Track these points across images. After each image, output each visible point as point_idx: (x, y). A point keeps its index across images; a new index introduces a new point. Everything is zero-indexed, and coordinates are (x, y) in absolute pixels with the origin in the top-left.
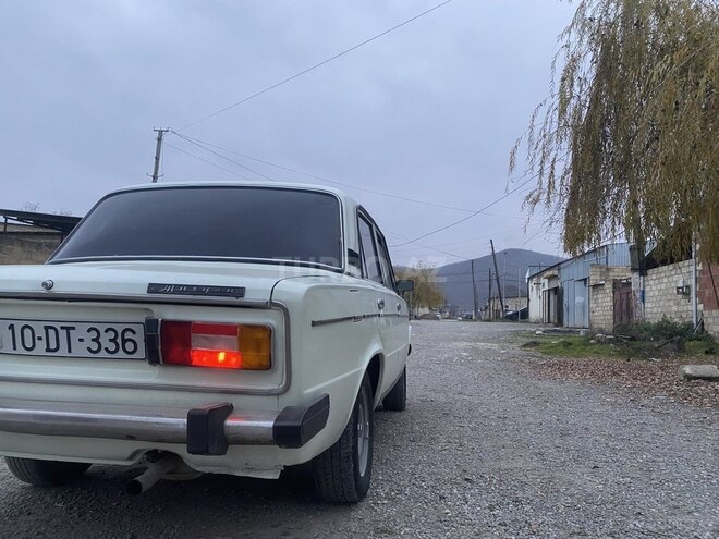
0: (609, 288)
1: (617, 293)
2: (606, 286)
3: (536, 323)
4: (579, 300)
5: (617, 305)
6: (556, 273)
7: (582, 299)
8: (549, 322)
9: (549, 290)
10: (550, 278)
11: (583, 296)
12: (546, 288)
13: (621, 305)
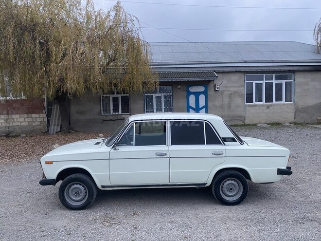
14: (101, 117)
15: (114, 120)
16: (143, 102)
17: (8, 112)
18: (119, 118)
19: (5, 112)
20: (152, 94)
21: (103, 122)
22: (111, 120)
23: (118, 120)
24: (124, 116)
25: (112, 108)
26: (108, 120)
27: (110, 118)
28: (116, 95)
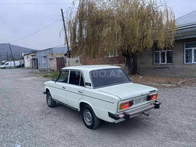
0: (55, 59)
1: (58, 61)
2: (54, 59)
3: (28, 68)
4: (43, 62)
5: (58, 64)
6: (35, 54)
7: (44, 62)
8: (33, 68)
9: (32, 59)
10: (32, 56)
11: (45, 61)
12: (31, 58)
13: (59, 63)
14: (153, 66)
15: (161, 68)
16: (183, 55)
17: (112, 63)
18: (164, 66)
19: (111, 63)
20: (190, 48)
21: (154, 69)
22: (159, 68)
23: (164, 68)
24: (168, 66)
25: (160, 60)
26: (157, 68)
27: (159, 66)
28: (163, 51)
